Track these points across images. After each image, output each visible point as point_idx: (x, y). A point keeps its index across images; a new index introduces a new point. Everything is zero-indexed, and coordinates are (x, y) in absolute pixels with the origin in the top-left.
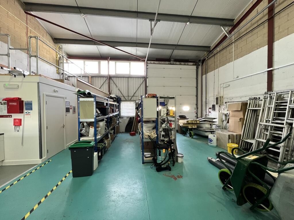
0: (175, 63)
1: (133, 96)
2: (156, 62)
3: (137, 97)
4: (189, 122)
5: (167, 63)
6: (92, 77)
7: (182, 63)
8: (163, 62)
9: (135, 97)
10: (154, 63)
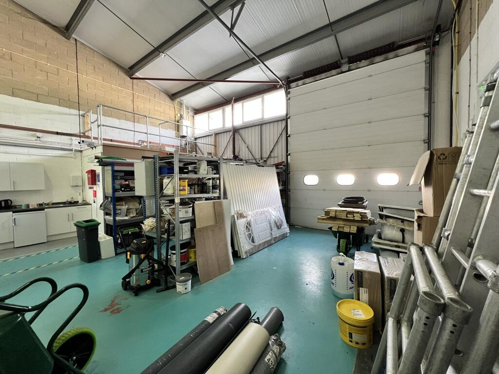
0: (353, 66)
1: (268, 158)
2: (307, 80)
3: (276, 159)
4: (331, 215)
5: (334, 72)
6: (216, 134)
7: (378, 59)
8: (323, 75)
9: (272, 159)
10: (304, 84)
